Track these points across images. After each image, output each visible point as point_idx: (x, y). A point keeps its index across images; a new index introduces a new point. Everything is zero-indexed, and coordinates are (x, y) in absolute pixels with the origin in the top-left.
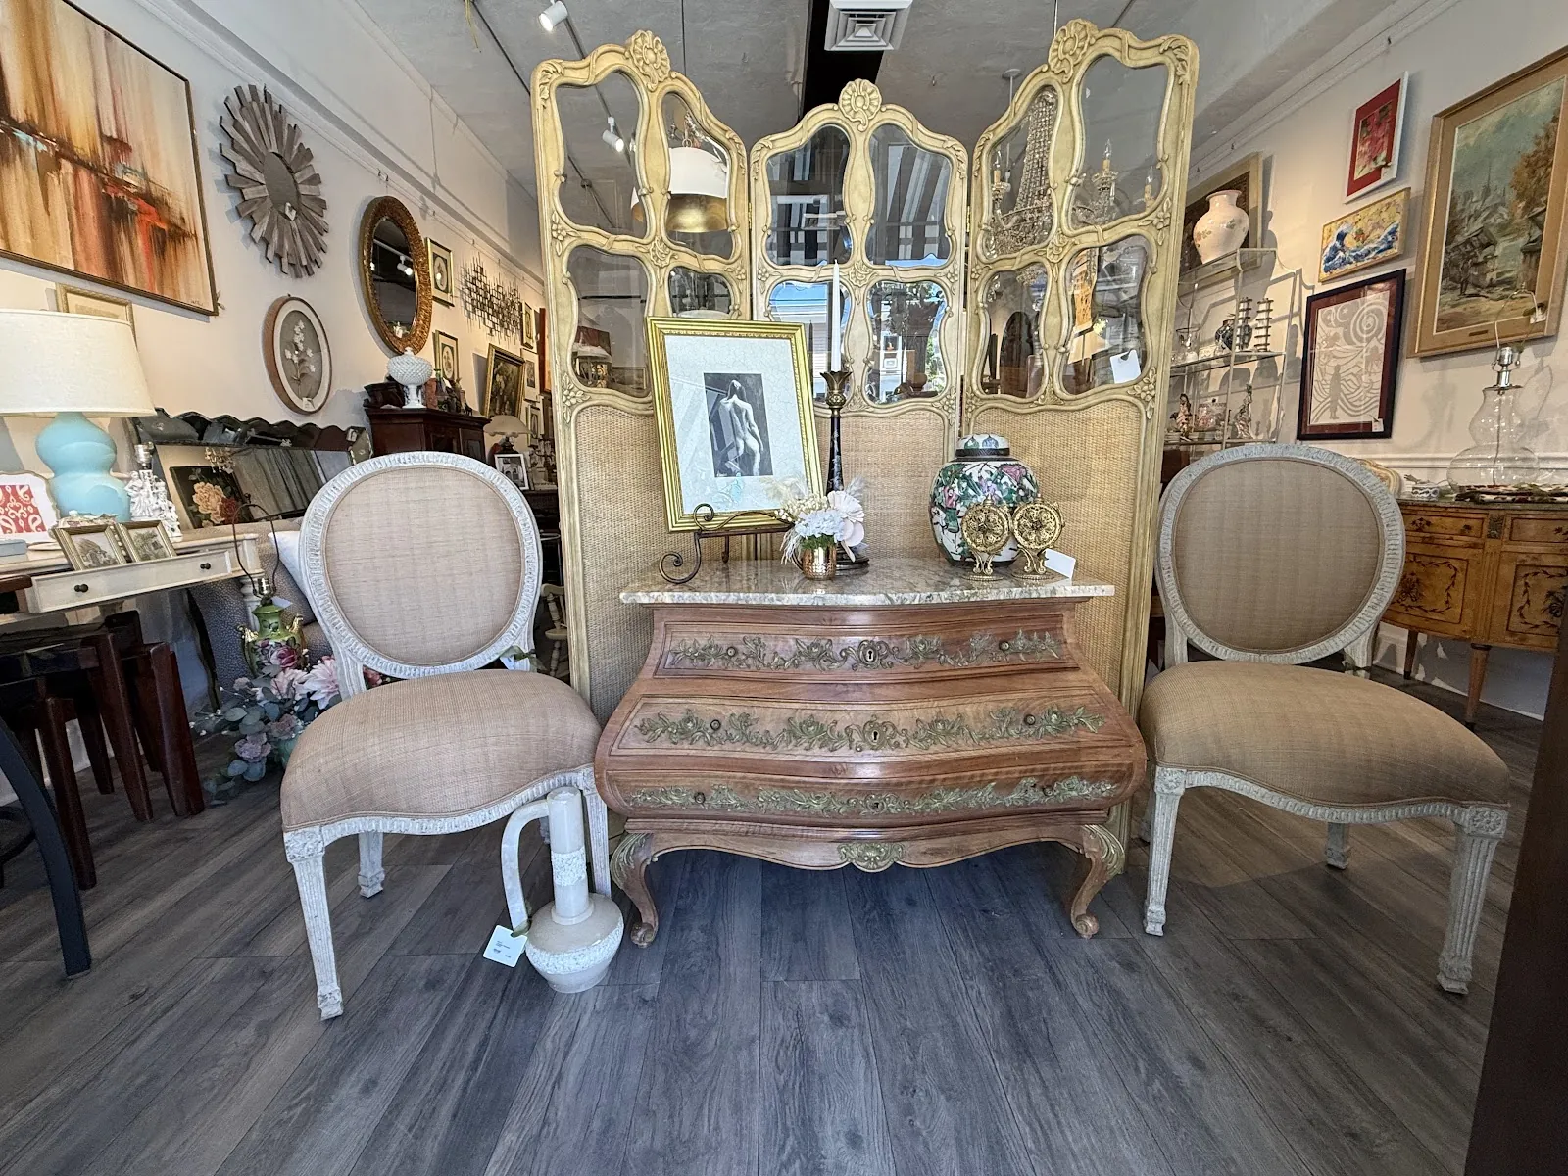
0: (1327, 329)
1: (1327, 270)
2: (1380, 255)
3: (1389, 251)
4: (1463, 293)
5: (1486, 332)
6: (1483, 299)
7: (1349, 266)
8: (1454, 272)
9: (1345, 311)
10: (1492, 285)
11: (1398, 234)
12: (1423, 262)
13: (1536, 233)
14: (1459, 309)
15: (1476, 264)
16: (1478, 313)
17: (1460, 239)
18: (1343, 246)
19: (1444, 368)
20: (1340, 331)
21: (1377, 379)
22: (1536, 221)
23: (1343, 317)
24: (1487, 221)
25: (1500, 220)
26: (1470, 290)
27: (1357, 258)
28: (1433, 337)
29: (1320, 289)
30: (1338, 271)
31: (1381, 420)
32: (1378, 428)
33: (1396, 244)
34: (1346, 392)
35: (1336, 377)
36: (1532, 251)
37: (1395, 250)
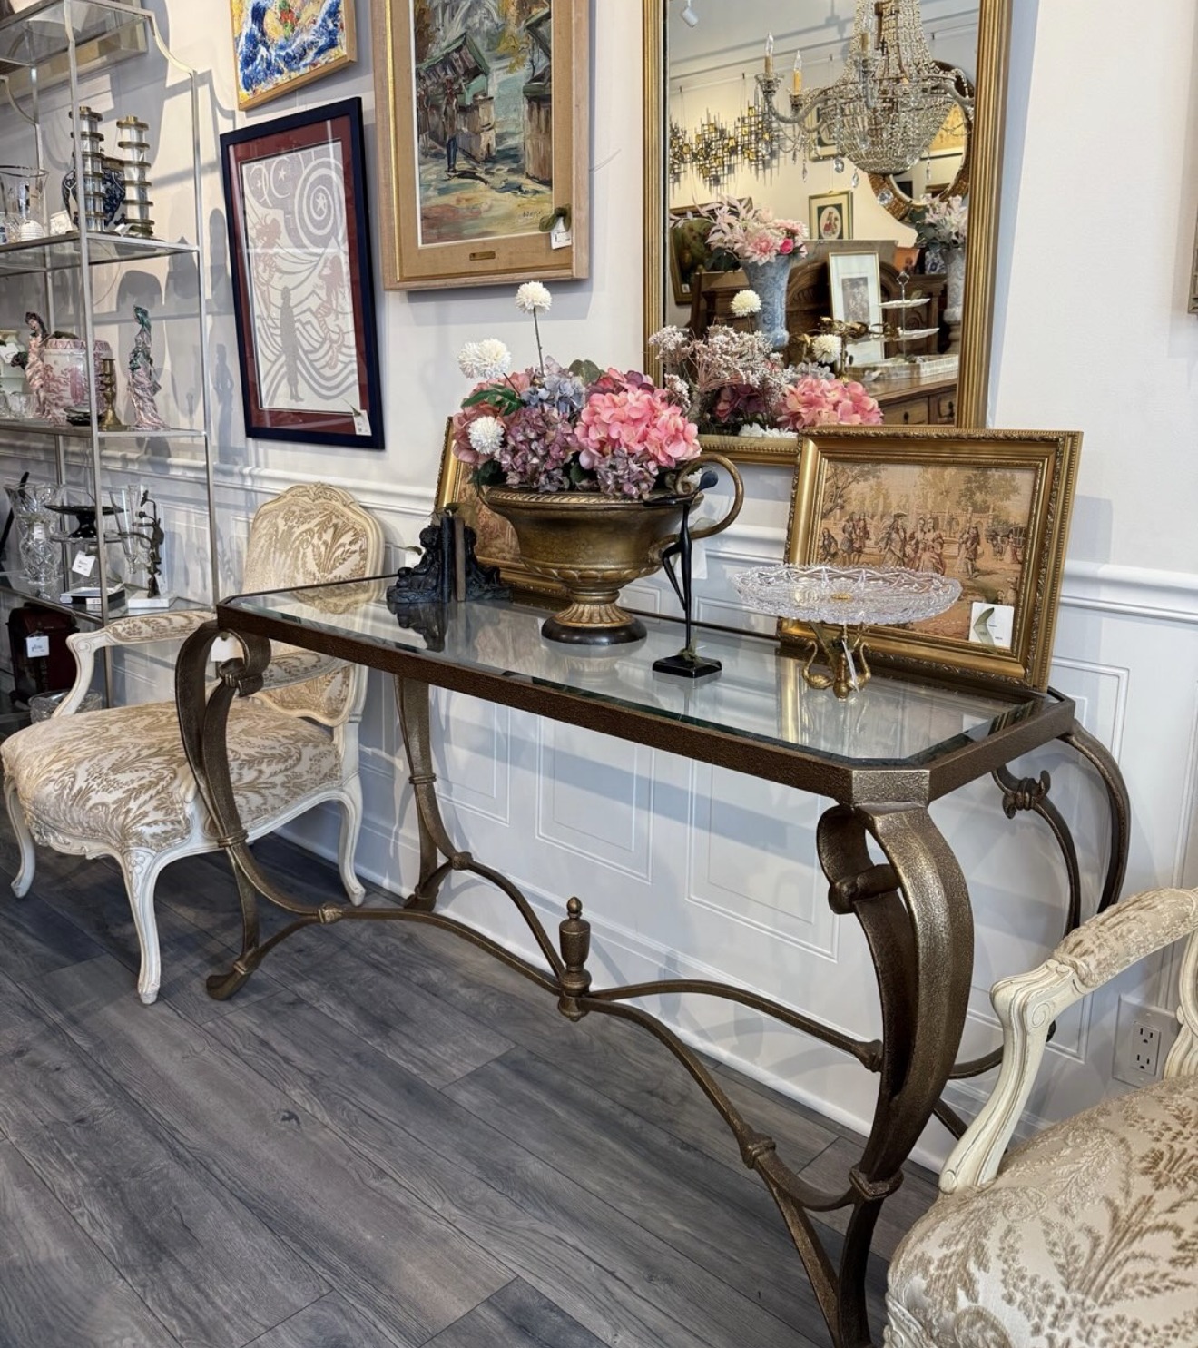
0: (261, 210)
1: (249, 83)
2: (322, 60)
3: (333, 52)
4: (451, 168)
5: (491, 255)
6: (482, 185)
7: (280, 79)
8: (435, 119)
9: (282, 174)
10: (490, 159)
11: (342, 16)
12: (385, 89)
13: (542, 62)
14: (449, 200)
15: (463, 109)
16: (476, 214)
17: (436, 52)
18: (264, 34)
19: (442, 321)
20: (279, 215)
21: (348, 323)
22: (537, 32)
23: (280, 185)
24: (470, 22)
25: (488, 24)
26: (462, 165)
27: (290, 60)
28: (420, 251)
29: (244, 121)
30: (265, 88)
31: (364, 413)
32: (363, 427)
33: (342, 38)
34: (307, 348)
35: (286, 309)
36: (538, 97)
37: (342, 51)
